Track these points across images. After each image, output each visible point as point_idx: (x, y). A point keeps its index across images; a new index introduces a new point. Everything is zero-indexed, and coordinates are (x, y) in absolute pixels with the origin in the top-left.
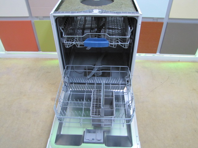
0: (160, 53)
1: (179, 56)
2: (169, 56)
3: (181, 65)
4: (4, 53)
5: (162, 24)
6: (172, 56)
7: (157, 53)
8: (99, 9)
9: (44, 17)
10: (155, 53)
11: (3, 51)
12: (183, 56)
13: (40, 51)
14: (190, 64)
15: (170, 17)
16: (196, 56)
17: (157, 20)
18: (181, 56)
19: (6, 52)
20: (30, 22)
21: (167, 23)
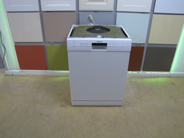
0: (143, 70)
1: (157, 73)
2: (150, 73)
3: (160, 80)
4: (19, 71)
5: (143, 48)
6: (152, 73)
7: (141, 71)
8: (101, 35)
9: (55, 43)
10: (140, 70)
11: (17, 69)
12: (160, 73)
13: (48, 70)
14: (167, 79)
15: (149, 43)
16: (170, 72)
17: (140, 45)
18: (159, 73)
19: (21, 70)
20: (44, 46)
21: (147, 47)
